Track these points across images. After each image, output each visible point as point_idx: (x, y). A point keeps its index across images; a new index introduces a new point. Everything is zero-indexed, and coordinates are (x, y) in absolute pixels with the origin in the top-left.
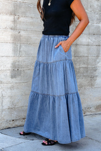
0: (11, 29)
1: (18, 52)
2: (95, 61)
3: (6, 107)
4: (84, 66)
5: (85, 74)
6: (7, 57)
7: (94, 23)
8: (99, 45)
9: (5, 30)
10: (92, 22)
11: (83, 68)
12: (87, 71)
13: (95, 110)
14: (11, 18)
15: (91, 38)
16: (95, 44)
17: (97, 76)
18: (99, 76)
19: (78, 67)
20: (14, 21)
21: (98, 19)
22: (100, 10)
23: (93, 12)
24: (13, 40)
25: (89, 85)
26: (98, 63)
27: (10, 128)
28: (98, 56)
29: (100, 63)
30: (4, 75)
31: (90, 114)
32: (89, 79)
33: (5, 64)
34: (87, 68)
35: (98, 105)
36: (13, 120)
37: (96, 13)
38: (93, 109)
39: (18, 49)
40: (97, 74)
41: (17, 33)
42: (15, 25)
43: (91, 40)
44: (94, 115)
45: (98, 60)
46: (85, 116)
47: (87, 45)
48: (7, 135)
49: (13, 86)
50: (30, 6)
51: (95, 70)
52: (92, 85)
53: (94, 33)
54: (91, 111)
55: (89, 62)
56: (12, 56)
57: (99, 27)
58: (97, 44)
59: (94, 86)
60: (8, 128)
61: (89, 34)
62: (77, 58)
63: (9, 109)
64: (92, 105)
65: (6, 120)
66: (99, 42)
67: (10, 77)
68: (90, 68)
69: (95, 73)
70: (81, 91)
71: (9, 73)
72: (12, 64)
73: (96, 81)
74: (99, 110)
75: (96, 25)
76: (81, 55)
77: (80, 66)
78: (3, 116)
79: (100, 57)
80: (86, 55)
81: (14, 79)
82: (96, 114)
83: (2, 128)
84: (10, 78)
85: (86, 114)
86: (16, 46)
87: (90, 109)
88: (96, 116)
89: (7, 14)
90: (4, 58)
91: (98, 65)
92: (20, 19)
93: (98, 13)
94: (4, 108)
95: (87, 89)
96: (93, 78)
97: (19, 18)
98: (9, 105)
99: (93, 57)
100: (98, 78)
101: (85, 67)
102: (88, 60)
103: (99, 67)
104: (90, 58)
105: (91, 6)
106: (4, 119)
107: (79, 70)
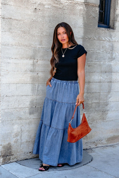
0: (31, 71)
1: (36, 91)
2: (107, 96)
3: (24, 140)
4: (96, 101)
5: (97, 109)
6: (26, 96)
7: (106, 61)
8: (111, 82)
9: (26, 72)
10: (104, 61)
11: (95, 103)
12: (99, 106)
13: (106, 142)
14: (31, 62)
15: (103, 75)
16: (106, 81)
17: (108, 110)
18: (110, 110)
19: (91, 102)
20: (34, 65)
21: (109, 58)
22: (111, 50)
23: (105, 52)
24: (32, 81)
25: (100, 119)
26: (109, 98)
27: (27, 159)
28: (109, 92)
29: (111, 99)
30: (23, 112)
31: (101, 146)
32: (101, 113)
33: (25, 102)
34: (99, 103)
35: (109, 137)
36: (31, 152)
37: (108, 53)
38: (104, 141)
39: (36, 89)
40: (108, 109)
41: (35, 74)
42: (34, 67)
43: (103, 77)
44: (106, 147)
45: (109, 96)
46: (97, 148)
47: (99, 82)
48: (25, 166)
49: (31, 122)
50: (48, 50)
51: (107, 105)
52: (103, 119)
53: (105, 71)
54: (102, 143)
55: (101, 97)
56: (30, 95)
57: (111, 65)
58: (109, 81)
59: (105, 120)
60: (26, 160)
61: (101, 72)
62: (90, 94)
63: (26, 142)
64: (103, 137)
65: (24, 152)
66: (111, 79)
67: (29, 113)
68: (102, 103)
69: (106, 107)
70: (93, 124)
71: (27, 110)
72: (31, 102)
73: (108, 115)
74: (110, 142)
75: (108, 63)
76: (93, 91)
77: (93, 102)
78: (21, 149)
79: (111, 93)
80: (98, 91)
81: (32, 115)
82: (107, 146)
83: (20, 160)
84: (29, 115)
85: (98, 146)
86: (34, 86)
87: (102, 142)
88: (107, 148)
89: (27, 59)
90: (23, 97)
91: (110, 100)
92: (38, 63)
93: (110, 53)
94: (23, 141)
95: (99, 123)
96: (104, 112)
97: (37, 61)
98: (27, 139)
99: (104, 93)
100: (109, 112)
101: (97, 103)
102: (100, 95)
103: (110, 101)
104: (101, 93)
105: (103, 47)
106: (22, 152)
107: (91, 105)
